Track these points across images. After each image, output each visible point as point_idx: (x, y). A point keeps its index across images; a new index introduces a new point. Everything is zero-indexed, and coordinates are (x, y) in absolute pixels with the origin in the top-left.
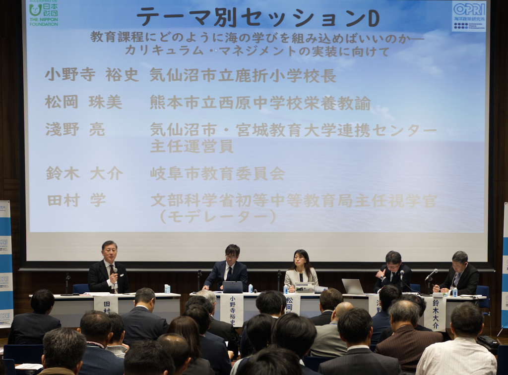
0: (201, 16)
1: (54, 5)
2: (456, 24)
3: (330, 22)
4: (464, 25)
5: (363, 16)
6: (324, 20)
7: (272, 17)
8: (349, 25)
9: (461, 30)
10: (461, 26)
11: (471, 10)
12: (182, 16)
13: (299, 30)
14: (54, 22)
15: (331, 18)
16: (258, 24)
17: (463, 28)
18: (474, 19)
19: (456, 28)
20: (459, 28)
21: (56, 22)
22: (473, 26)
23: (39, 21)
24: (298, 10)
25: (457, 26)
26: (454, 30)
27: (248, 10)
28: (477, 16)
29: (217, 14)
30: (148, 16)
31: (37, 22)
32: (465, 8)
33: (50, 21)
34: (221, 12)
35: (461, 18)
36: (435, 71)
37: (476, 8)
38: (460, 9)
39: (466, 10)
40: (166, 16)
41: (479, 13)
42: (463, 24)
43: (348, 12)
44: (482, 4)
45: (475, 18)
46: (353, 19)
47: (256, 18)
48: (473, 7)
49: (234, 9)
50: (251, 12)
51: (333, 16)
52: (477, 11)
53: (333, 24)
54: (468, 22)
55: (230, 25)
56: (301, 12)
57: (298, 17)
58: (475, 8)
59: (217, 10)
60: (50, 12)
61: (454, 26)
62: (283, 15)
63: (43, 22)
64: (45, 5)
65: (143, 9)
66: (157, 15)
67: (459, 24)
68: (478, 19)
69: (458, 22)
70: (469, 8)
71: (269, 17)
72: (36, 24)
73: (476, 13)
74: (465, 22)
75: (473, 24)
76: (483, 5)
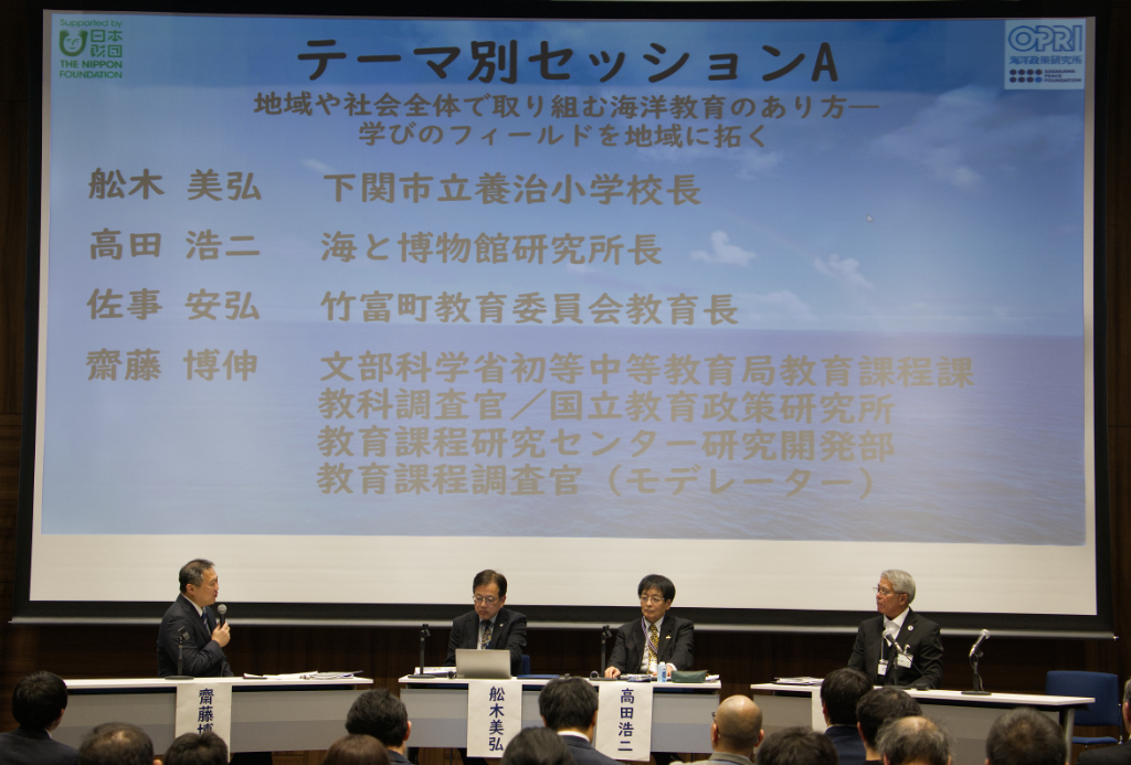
0: (439, 59)
1: (115, 32)
2: (1013, 72)
3: (726, 72)
4: (1033, 76)
5: (801, 58)
6: (713, 67)
7: (596, 62)
8: (767, 78)
9: (1026, 86)
10: (1026, 76)
11: (1050, 39)
12: (396, 58)
13: (657, 90)
14: (114, 70)
15: (728, 62)
16: (565, 77)
17: (1030, 80)
18: (1056, 60)
19: (1013, 80)
20: (1022, 80)
21: (118, 70)
22: (1055, 76)
23: (80, 68)
24: (654, 46)
25: (1017, 76)
26: (1009, 86)
27: (544, 45)
28: (1063, 54)
29: (475, 55)
30: (323, 59)
31: (76, 70)
32: (1034, 36)
33: (104, 69)
34: (483, 50)
35: (1026, 58)
36: (964, 176)
37: (1061, 35)
38: (1024, 39)
39: (1037, 40)
40: (362, 59)
41: (1067, 47)
42: (1030, 72)
43: (766, 48)
44: (1075, 27)
45: (1058, 58)
46: (777, 64)
47: (561, 63)
48: (1054, 33)
49: (514, 44)
50: (551, 49)
51: (734, 58)
52: (1064, 42)
53: (732, 76)
54: (1043, 67)
55: (504, 80)
56: (661, 50)
57: (655, 61)
58: (1058, 36)
59: (475, 46)
60: (106, 49)
61: (1008, 76)
62: (621, 57)
63: (90, 69)
64: (95, 33)
65: (311, 44)
66: (342, 56)
67: (1022, 72)
68: (1066, 60)
69: (1017, 68)
70: (1044, 36)
71: (590, 61)
72: (73, 74)
73: (1062, 46)
74: (1034, 67)
75: (1053, 71)
76: (1077, 29)
